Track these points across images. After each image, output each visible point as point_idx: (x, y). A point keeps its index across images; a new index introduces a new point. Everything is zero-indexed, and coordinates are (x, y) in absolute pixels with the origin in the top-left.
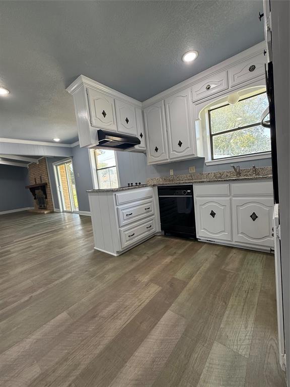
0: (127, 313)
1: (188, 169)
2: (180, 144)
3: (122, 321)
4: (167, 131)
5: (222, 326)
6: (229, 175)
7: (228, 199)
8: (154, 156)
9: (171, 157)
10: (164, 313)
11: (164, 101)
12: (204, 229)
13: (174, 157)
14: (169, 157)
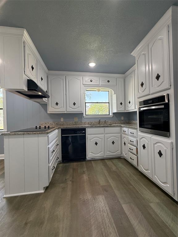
0: (108, 226)
1: (74, 118)
2: (74, 104)
3: (113, 233)
4: (66, 95)
5: (143, 196)
6: (95, 123)
7: (103, 135)
8: (54, 108)
9: (67, 111)
10: (123, 208)
11: (65, 77)
12: (91, 152)
13: (69, 111)
14: (66, 110)
